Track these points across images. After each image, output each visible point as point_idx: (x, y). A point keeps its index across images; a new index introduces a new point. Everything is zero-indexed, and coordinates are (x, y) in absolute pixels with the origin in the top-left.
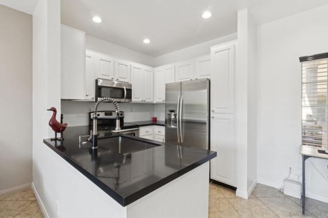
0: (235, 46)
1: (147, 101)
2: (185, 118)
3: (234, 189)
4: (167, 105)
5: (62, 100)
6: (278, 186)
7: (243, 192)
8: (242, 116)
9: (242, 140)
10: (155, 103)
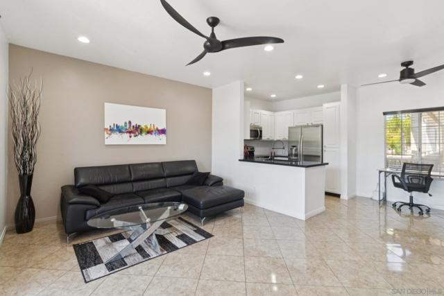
0: (339, 106)
1: (271, 139)
2: (304, 153)
3: (338, 196)
4: (289, 142)
5: (245, 140)
6: (370, 196)
7: (344, 196)
8: (344, 149)
9: (344, 164)
10: (275, 140)
